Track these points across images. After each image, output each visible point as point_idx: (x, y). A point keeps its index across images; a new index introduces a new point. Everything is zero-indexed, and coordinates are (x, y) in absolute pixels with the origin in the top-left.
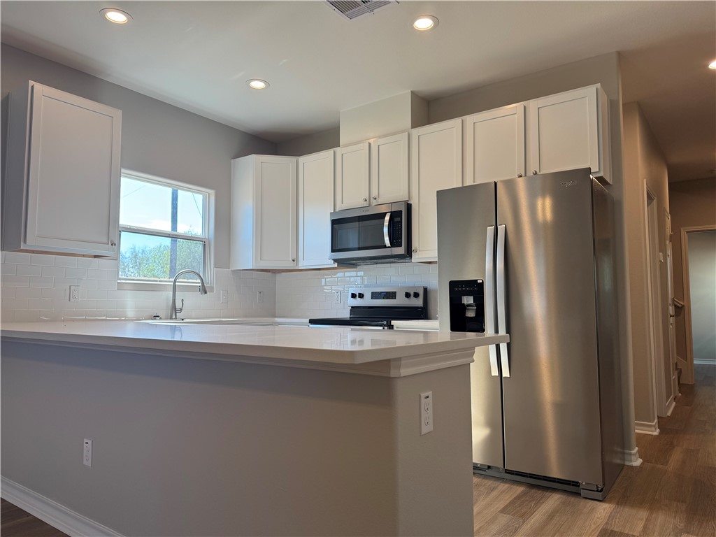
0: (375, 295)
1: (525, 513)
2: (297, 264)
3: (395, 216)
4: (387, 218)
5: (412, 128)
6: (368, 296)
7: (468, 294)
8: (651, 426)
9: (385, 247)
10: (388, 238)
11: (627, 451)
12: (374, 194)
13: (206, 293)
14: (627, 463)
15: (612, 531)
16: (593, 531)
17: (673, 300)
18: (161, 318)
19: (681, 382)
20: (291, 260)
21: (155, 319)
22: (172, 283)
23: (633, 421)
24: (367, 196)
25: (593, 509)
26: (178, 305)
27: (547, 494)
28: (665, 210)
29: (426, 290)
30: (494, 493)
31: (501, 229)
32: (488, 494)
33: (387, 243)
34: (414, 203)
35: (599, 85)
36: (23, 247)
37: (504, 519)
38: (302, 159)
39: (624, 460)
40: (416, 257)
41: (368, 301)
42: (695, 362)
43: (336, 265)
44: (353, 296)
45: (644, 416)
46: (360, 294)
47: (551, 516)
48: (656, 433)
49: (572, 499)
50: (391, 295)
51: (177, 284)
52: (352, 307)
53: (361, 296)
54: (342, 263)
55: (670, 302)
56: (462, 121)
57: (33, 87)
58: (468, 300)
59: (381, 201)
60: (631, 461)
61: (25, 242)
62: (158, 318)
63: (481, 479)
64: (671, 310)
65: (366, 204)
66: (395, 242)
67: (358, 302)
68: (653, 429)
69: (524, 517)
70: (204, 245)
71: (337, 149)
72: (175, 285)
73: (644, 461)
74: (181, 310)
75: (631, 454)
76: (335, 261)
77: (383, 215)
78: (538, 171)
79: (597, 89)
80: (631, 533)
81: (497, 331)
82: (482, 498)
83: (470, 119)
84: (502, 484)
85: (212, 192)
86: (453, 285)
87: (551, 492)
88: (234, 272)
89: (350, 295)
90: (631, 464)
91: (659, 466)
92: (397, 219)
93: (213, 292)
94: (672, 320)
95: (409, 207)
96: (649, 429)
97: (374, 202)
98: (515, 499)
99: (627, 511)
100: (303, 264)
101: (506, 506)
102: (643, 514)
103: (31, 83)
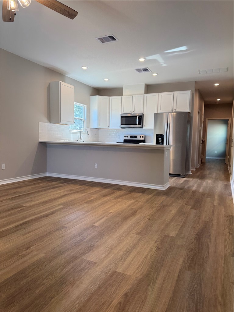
0: (131, 137)
3: (140, 117)
4: (138, 117)
5: (145, 94)
7: (160, 137)
9: (137, 125)
10: (138, 122)
11: (189, 172)
12: (133, 110)
13: (88, 135)
17: (202, 139)
19: (202, 162)
20: (107, 126)
23: (191, 168)
24: (131, 111)
28: (202, 114)
29: (145, 136)
33: (138, 124)
35: (191, 91)
36: (60, 123)
38: (111, 98)
40: (144, 128)
41: (129, 138)
42: (206, 158)
43: (121, 128)
45: (193, 166)
46: (127, 136)
48: (195, 170)
50: (136, 137)
52: (124, 140)
54: (123, 128)
55: (201, 139)
56: (158, 94)
57: (60, 82)
58: (160, 139)
59: (135, 112)
60: (190, 174)
61: (60, 122)
64: (201, 142)
65: (131, 113)
66: (140, 123)
67: (126, 138)
70: (84, 121)
72: (81, 132)
74: (82, 139)
76: (121, 127)
77: (136, 116)
81: (166, 144)
83: (160, 94)
85: (86, 106)
86: (157, 135)
88: (90, 129)
89: (124, 136)
91: (195, 174)
94: (201, 144)
95: (143, 114)
97: (133, 112)
100: (110, 127)
103: (60, 81)
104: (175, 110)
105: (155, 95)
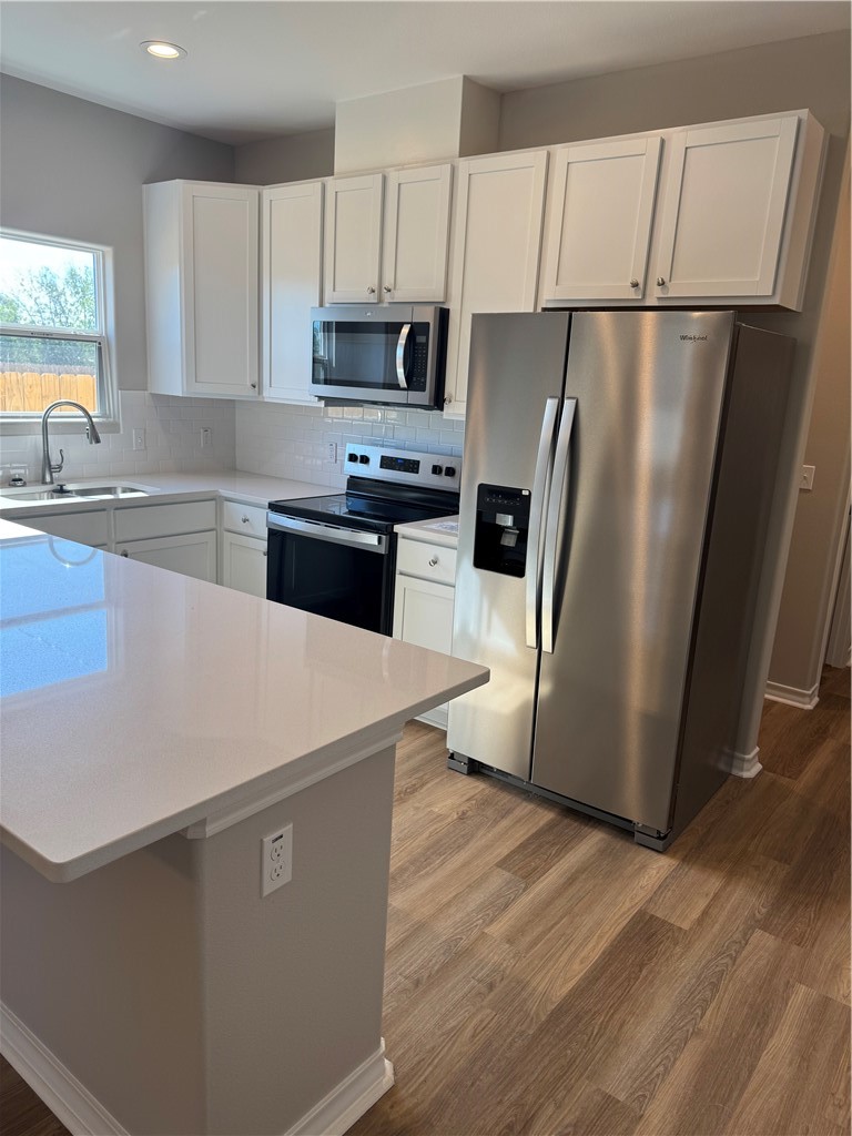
0: (387, 463)
1: (534, 869)
2: (260, 393)
3: (418, 329)
4: (405, 330)
5: (460, 156)
6: (375, 461)
7: (507, 510)
8: (804, 695)
9: (397, 387)
10: (402, 370)
11: (738, 754)
12: (388, 282)
13: (98, 441)
14: (735, 772)
15: (652, 916)
16: (624, 913)
18: (24, 485)
20: (249, 384)
21: (15, 486)
22: (41, 420)
24: (374, 284)
25: (643, 867)
26: (55, 459)
27: (586, 829)
30: (505, 823)
31: (569, 406)
32: (496, 822)
33: (402, 380)
34: (454, 307)
35: (804, 113)
37: (499, 879)
38: (270, 192)
39: (731, 765)
40: (451, 411)
41: (375, 471)
43: (322, 404)
44: (353, 458)
46: (362, 457)
47: (571, 880)
48: (811, 705)
49: (619, 844)
50: (412, 466)
51: (49, 420)
52: (351, 477)
53: (365, 460)
56: (549, 154)
58: (507, 520)
59: (399, 296)
60: (742, 770)
62: (19, 483)
63: (494, 791)
65: (373, 298)
66: (413, 380)
67: (359, 470)
68: (807, 700)
69: (529, 877)
70: (100, 349)
71: (329, 180)
72: (45, 424)
73: (764, 769)
74: (60, 467)
75: (743, 760)
76: (319, 398)
77: (398, 327)
78: (667, 280)
79: (800, 121)
80: (678, 924)
82: (481, 833)
83: (563, 152)
84: (525, 804)
85: (109, 250)
86: (482, 487)
87: (592, 827)
88: (155, 398)
89: (347, 457)
90: (740, 774)
91: (784, 781)
92: (420, 339)
93: (118, 432)
95: (444, 316)
96: (800, 699)
97: (386, 297)
98: (532, 836)
99: (693, 874)
100: (269, 395)
101: (513, 852)
102: (714, 883)
104: (662, 284)
105: (528, 161)
